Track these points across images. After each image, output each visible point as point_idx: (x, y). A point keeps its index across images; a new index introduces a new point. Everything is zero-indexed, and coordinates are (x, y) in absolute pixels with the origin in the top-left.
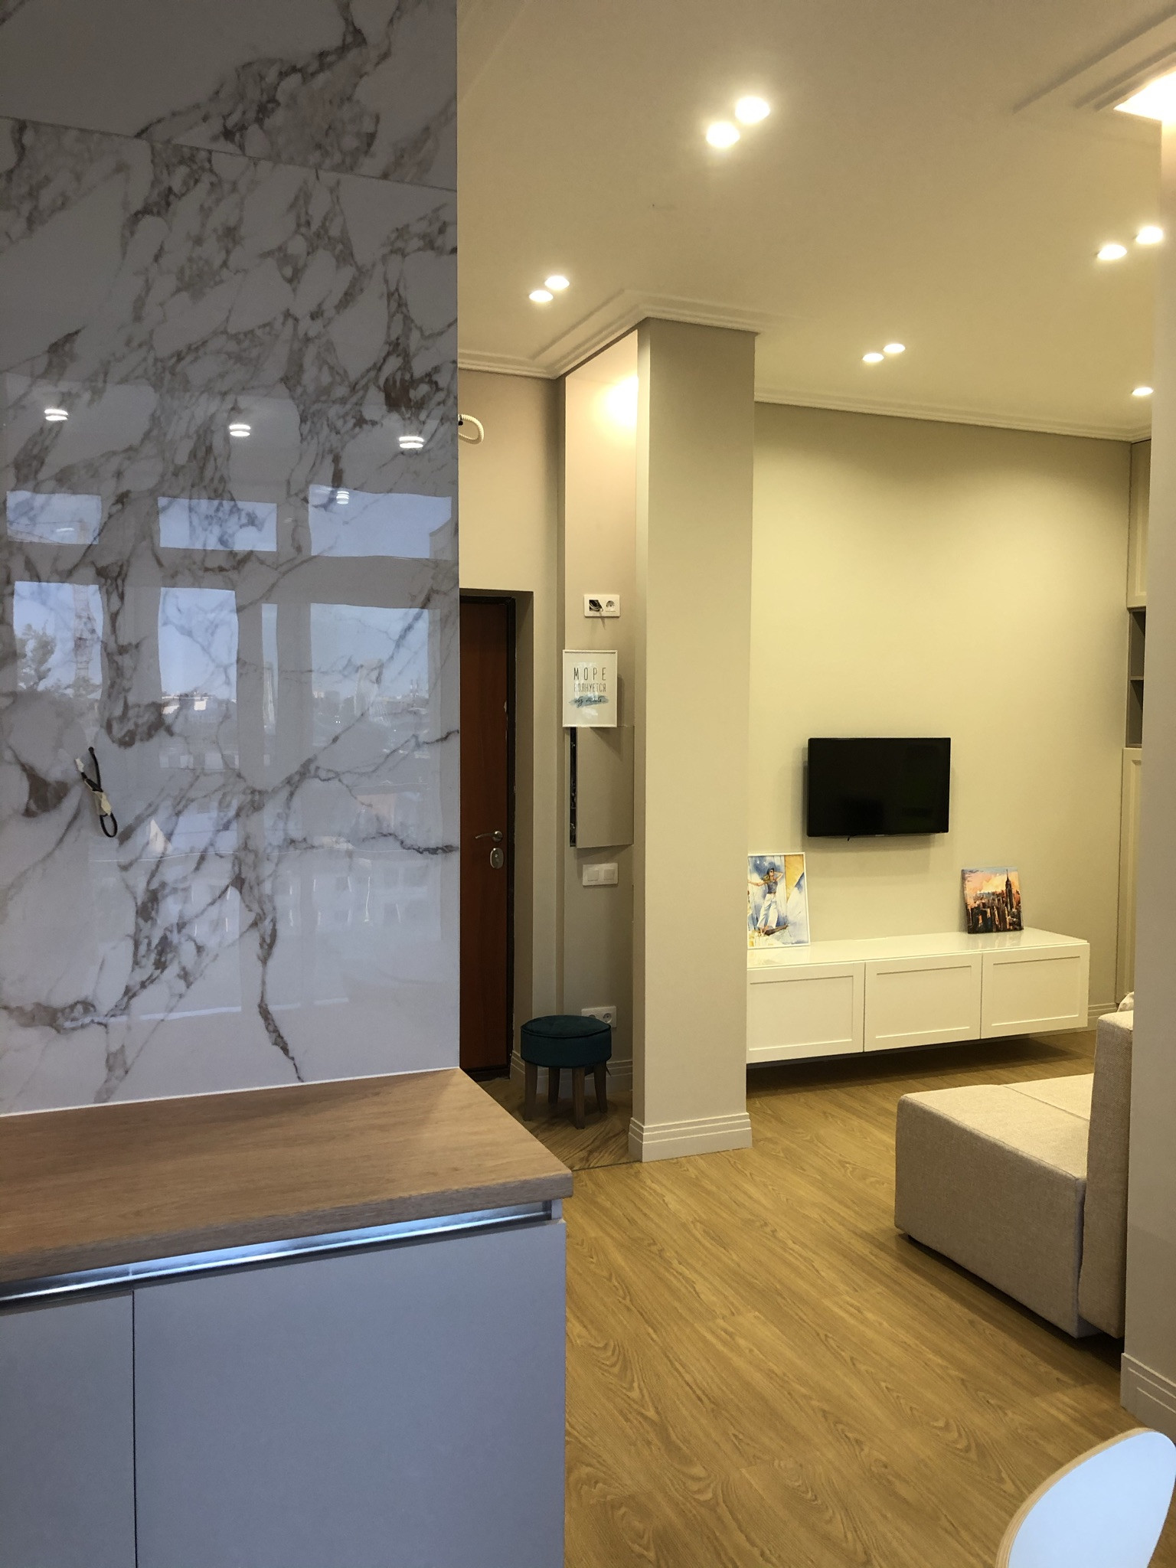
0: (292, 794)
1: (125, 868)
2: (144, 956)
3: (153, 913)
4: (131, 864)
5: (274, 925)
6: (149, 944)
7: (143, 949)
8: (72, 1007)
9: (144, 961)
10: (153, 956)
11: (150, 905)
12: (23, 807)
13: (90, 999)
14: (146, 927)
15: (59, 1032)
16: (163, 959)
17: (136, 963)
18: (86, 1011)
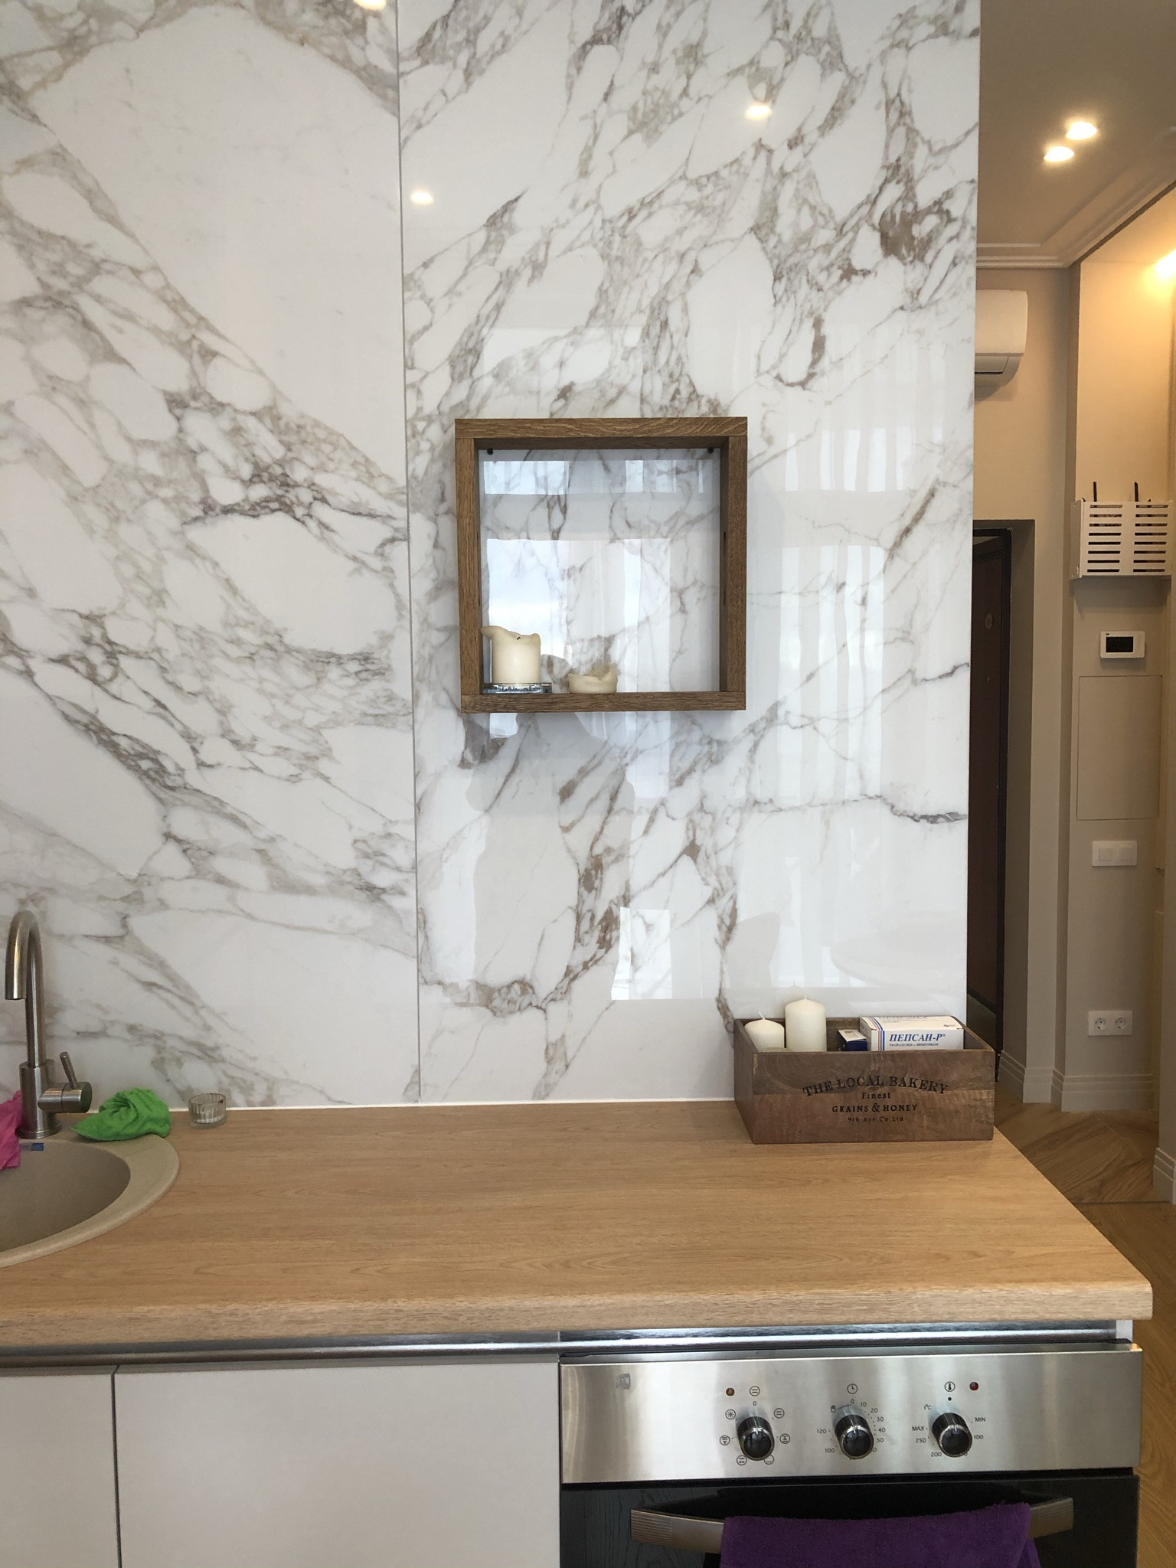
0: (756, 745)
1: (566, 829)
2: (587, 933)
3: (597, 883)
4: (573, 825)
5: (735, 903)
6: (593, 918)
7: (585, 925)
8: (509, 986)
9: (587, 938)
10: (597, 934)
11: (593, 872)
12: (458, 758)
13: (528, 978)
14: (589, 899)
15: (495, 1014)
16: (608, 937)
17: (578, 939)
18: (524, 992)
